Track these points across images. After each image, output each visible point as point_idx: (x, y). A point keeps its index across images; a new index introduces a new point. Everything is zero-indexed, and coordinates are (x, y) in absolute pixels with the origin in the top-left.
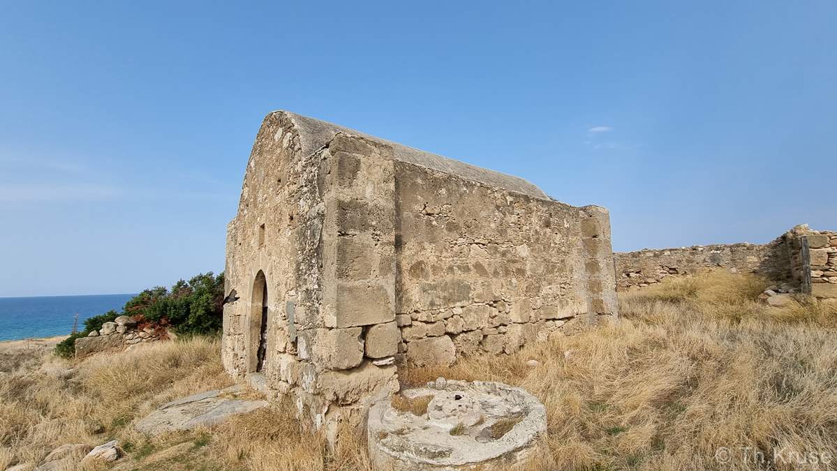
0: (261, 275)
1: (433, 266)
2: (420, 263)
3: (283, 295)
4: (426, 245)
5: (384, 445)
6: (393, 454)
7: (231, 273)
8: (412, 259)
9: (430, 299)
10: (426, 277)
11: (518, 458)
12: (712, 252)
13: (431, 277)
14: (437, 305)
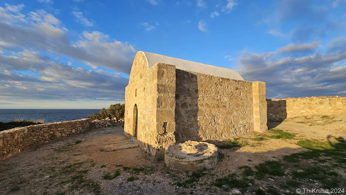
0: (136, 105)
1: (189, 104)
2: (185, 103)
3: (142, 112)
4: (187, 97)
5: (168, 156)
6: (170, 158)
7: (127, 104)
8: (182, 102)
9: (188, 115)
10: (187, 108)
11: (205, 162)
12: (320, 100)
13: (189, 108)
14: (191, 117)
